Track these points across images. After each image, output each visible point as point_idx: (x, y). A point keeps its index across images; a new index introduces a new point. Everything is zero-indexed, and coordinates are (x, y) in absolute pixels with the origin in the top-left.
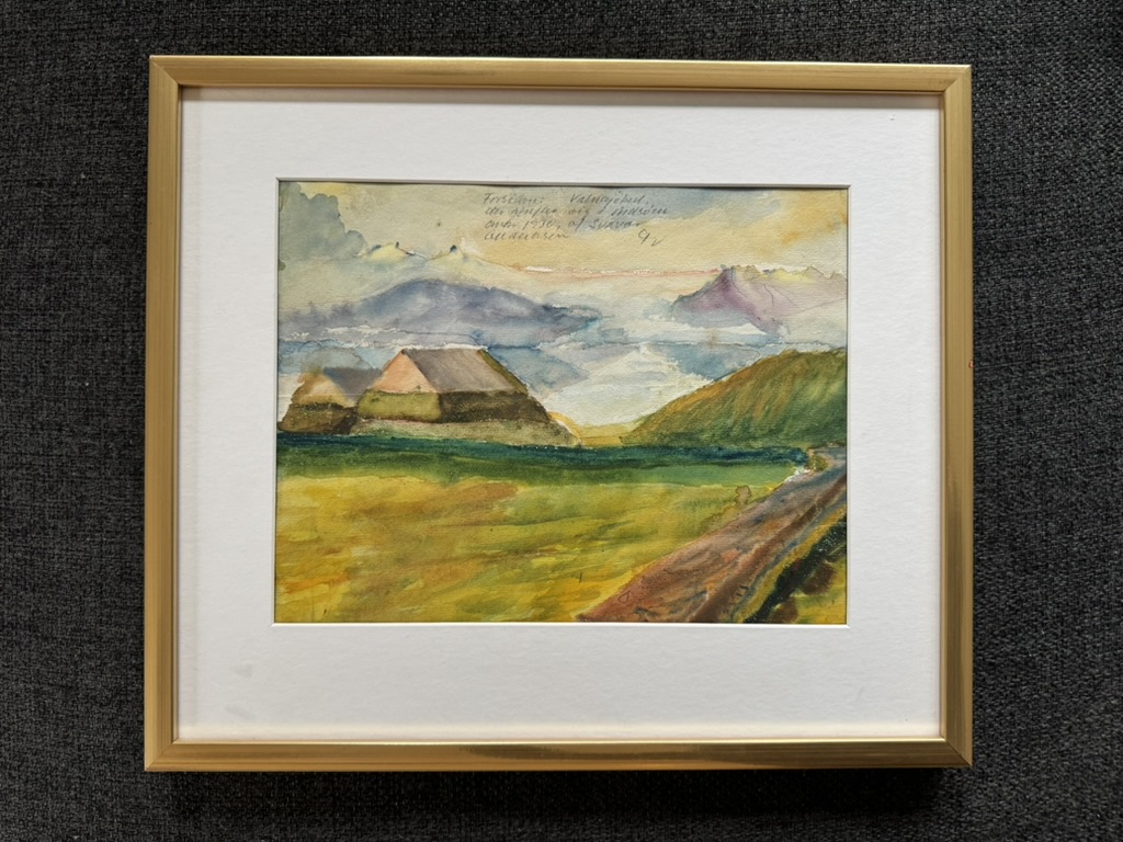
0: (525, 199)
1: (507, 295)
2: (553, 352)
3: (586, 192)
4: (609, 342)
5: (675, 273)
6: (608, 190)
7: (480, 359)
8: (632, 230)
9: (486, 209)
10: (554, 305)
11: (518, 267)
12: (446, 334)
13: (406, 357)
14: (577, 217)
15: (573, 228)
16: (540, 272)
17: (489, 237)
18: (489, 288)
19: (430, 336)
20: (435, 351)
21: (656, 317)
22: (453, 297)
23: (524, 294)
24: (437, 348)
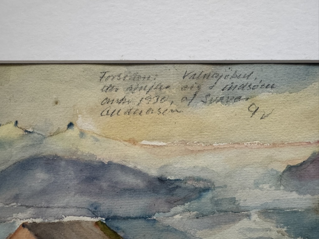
0: (139, 77)
1: (123, 168)
2: (168, 222)
3: (198, 69)
4: (221, 211)
5: (283, 144)
6: (218, 67)
7: (98, 231)
8: (242, 105)
9: (101, 86)
10: (169, 177)
11: (133, 142)
12: (64, 207)
13: (26, 230)
14: (189, 93)
15: (186, 103)
16: (154, 146)
17: (105, 113)
18: (106, 162)
19: (51, 210)
20: (54, 223)
21: (266, 186)
22: (71, 173)
23: (139, 167)
24: (56, 221)
